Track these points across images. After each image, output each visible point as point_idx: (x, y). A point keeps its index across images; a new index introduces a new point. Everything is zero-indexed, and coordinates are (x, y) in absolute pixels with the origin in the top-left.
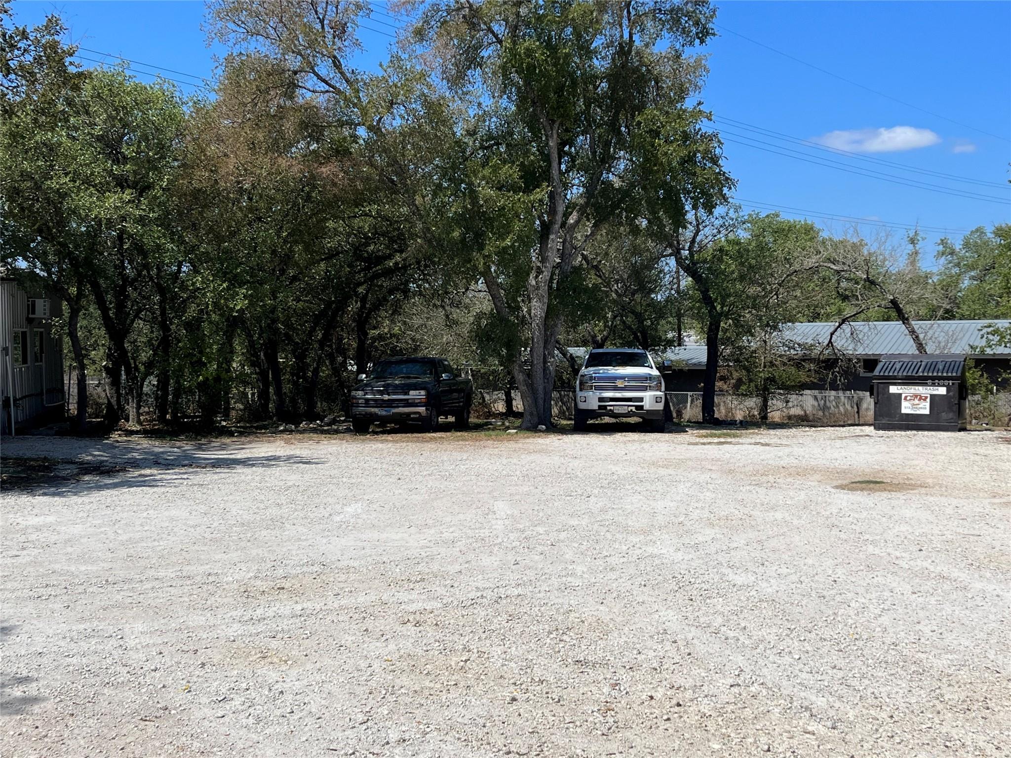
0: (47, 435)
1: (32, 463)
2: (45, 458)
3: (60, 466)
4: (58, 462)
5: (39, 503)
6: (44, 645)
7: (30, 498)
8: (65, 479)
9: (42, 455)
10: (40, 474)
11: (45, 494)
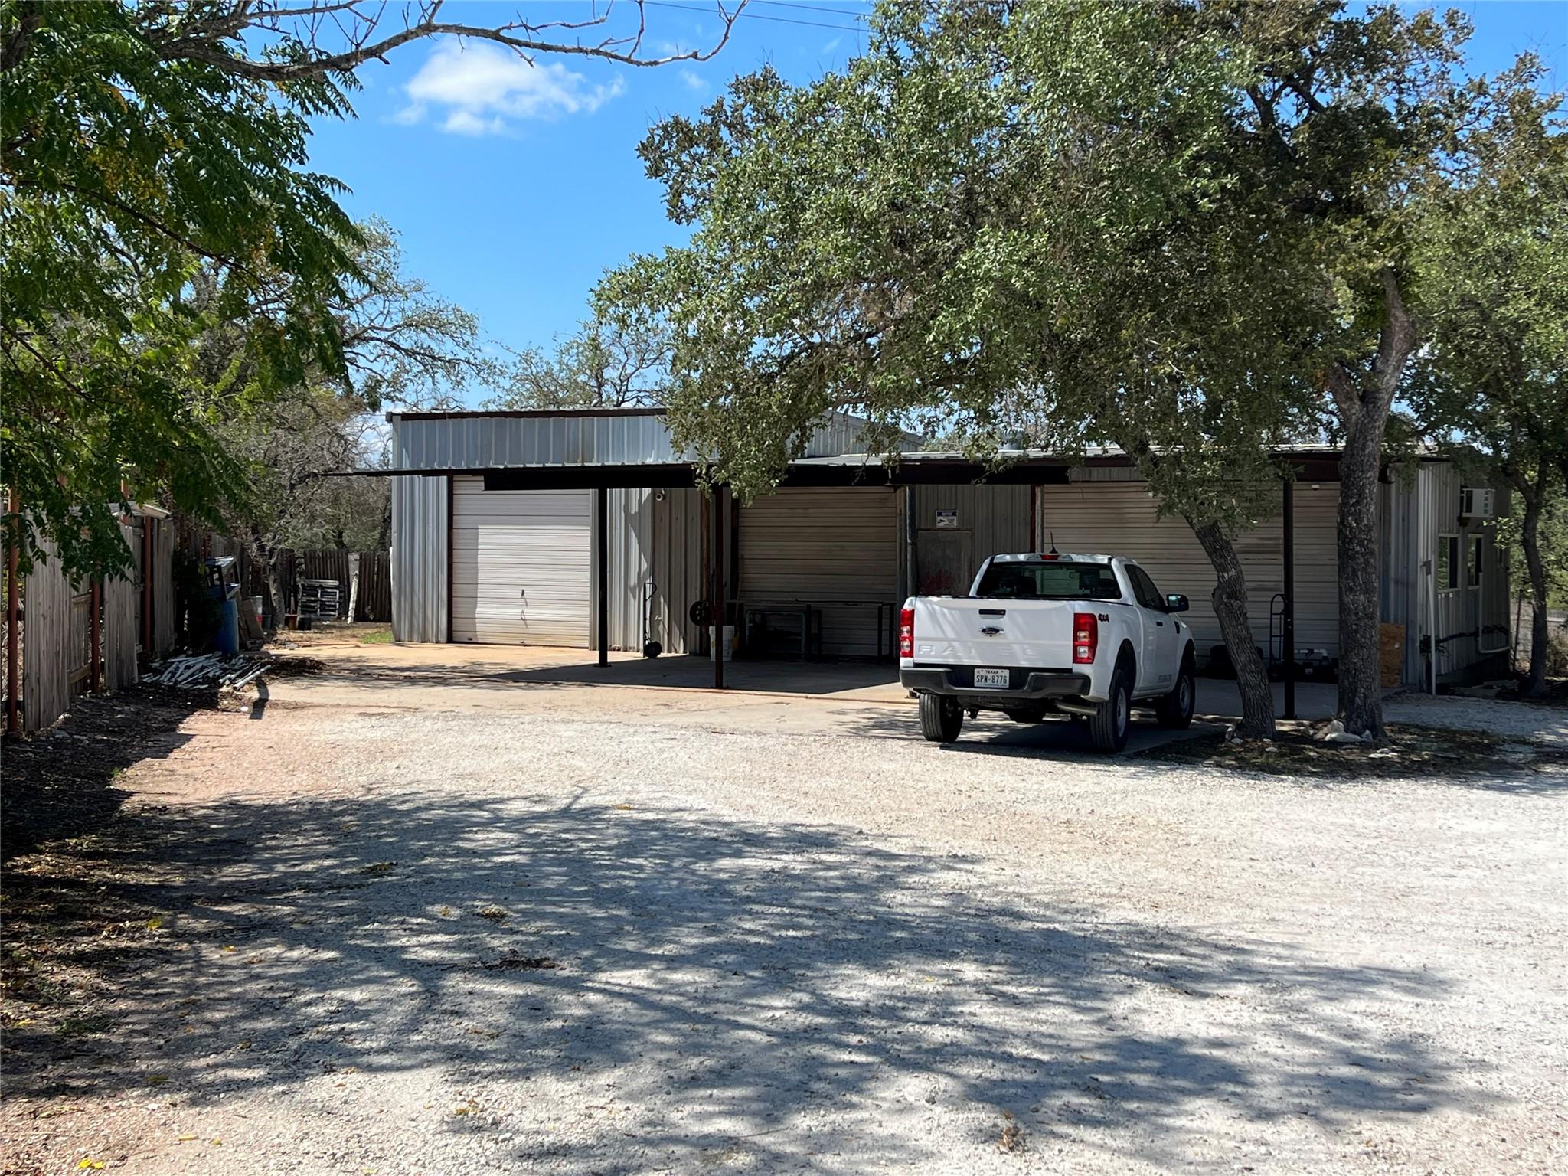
0: (1485, 697)
1: (1464, 738)
2: (1484, 732)
3: (1506, 747)
4: (1504, 741)
5: (1477, 800)
6: (1505, 1017)
7: (1465, 791)
8: (1515, 766)
9: (1480, 726)
10: (1477, 756)
11: (1487, 787)
